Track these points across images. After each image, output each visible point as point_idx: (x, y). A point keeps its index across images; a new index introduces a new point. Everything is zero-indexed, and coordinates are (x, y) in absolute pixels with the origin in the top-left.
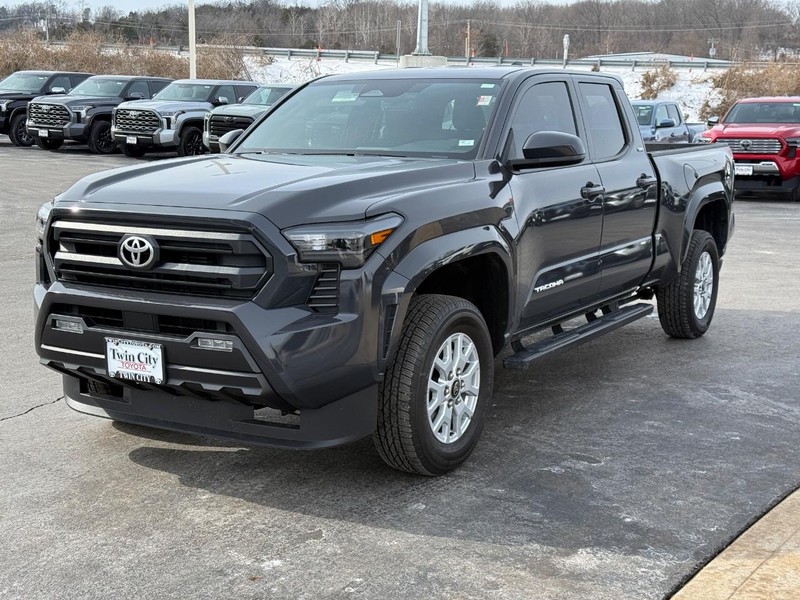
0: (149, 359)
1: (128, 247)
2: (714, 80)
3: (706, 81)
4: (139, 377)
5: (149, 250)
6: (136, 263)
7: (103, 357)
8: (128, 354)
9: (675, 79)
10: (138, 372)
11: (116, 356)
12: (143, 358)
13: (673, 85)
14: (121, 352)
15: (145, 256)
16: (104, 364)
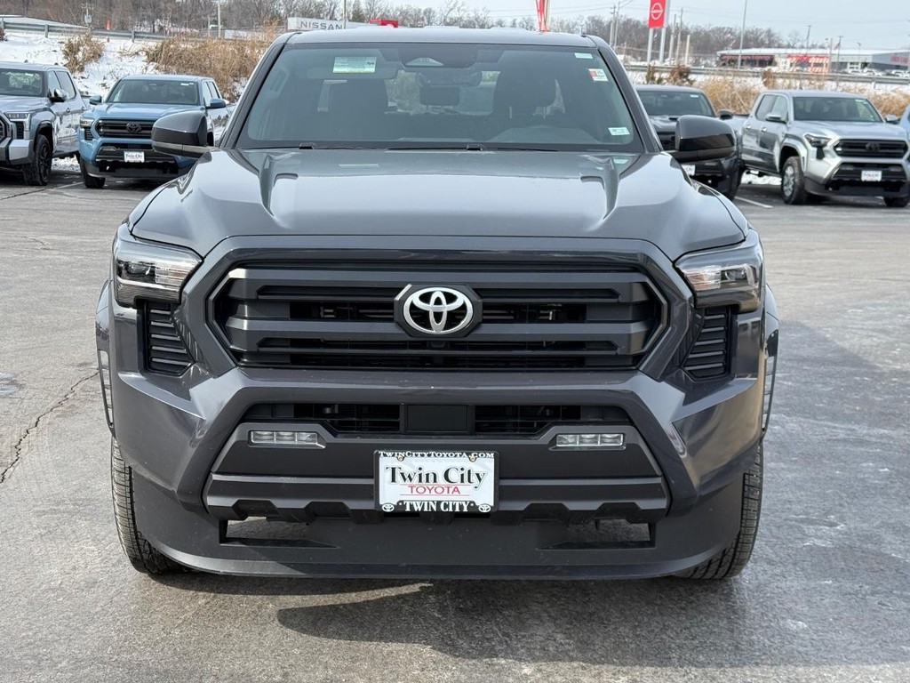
0: (466, 477)
1: (420, 304)
2: (147, 54)
3: (137, 53)
4: (446, 506)
5: (464, 307)
6: (437, 329)
7: (370, 482)
8: (423, 473)
9: (101, 50)
10: (443, 498)
11: (398, 477)
12: (454, 476)
13: (100, 56)
14: (407, 470)
15: (455, 317)
16: (372, 492)
